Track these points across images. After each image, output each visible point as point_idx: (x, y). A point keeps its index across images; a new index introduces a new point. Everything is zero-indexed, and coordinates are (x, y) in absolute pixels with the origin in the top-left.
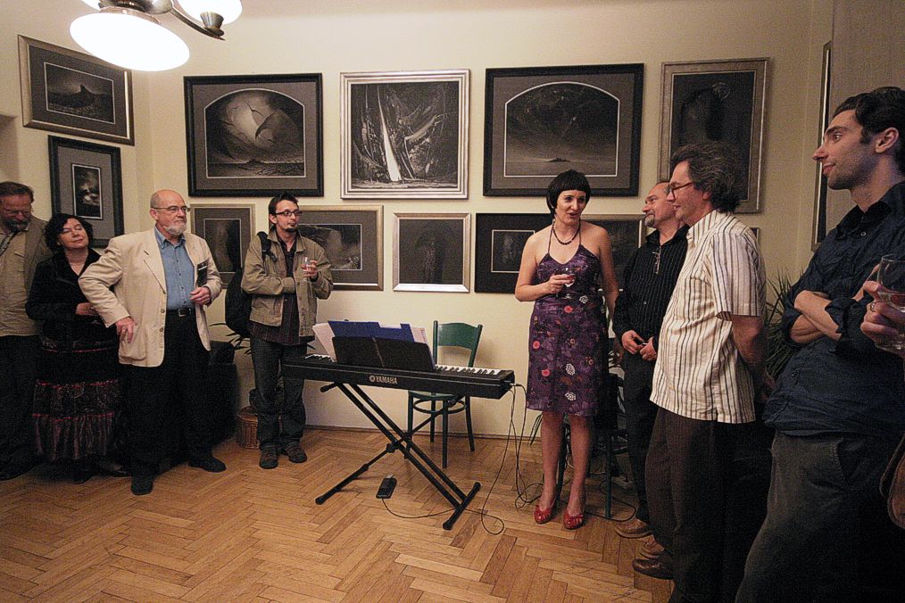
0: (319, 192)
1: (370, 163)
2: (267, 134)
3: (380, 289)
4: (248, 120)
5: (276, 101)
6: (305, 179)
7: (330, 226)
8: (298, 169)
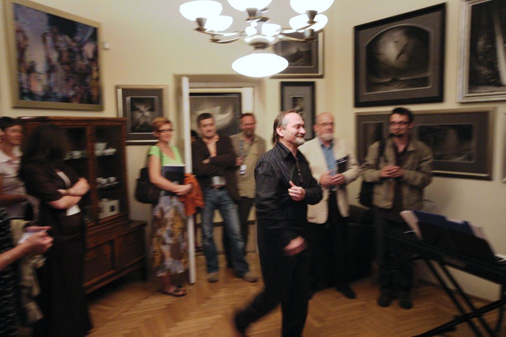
0: (440, 99)
1: (485, 71)
2: (404, 57)
3: (489, 179)
4: (391, 50)
5: (411, 32)
6: (429, 89)
7: (449, 126)
8: (424, 82)
